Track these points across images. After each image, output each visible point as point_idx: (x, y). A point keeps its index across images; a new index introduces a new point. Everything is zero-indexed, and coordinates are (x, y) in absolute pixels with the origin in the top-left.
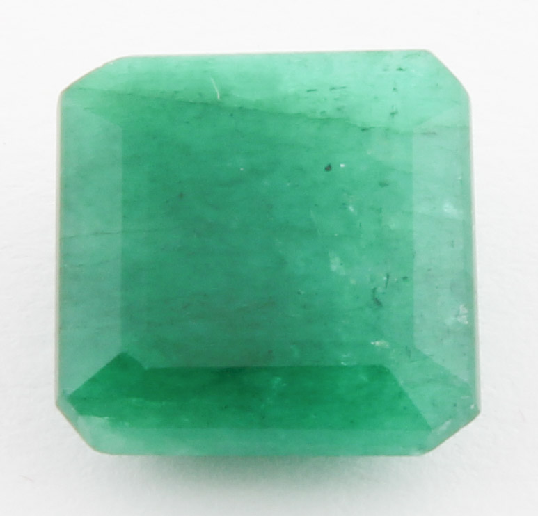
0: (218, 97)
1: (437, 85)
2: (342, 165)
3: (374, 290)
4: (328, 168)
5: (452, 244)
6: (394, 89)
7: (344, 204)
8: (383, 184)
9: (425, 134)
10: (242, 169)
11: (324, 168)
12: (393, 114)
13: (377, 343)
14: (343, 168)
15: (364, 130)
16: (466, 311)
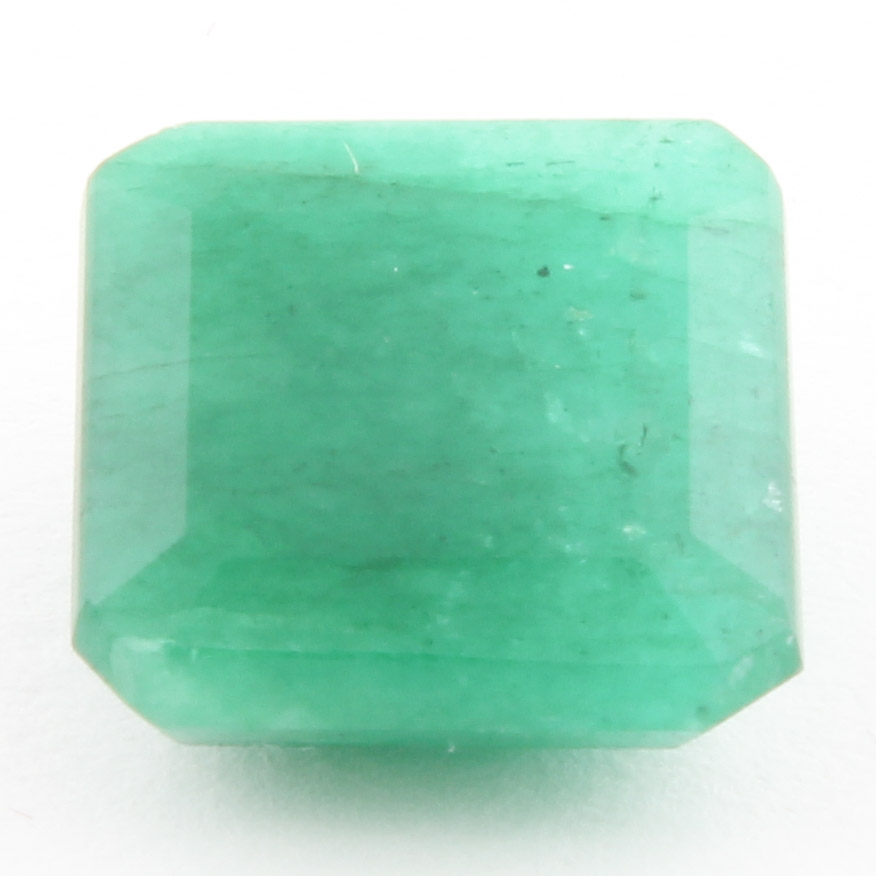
0: (356, 169)
1: (729, 166)
2: (567, 267)
3: (622, 449)
4: (544, 272)
5: (755, 392)
6: (656, 165)
7: (570, 323)
8: (637, 296)
9: (708, 229)
10: (396, 269)
11: (535, 272)
12: (654, 199)
13: (627, 530)
14: (568, 271)
15: (604, 218)
16: (779, 493)
